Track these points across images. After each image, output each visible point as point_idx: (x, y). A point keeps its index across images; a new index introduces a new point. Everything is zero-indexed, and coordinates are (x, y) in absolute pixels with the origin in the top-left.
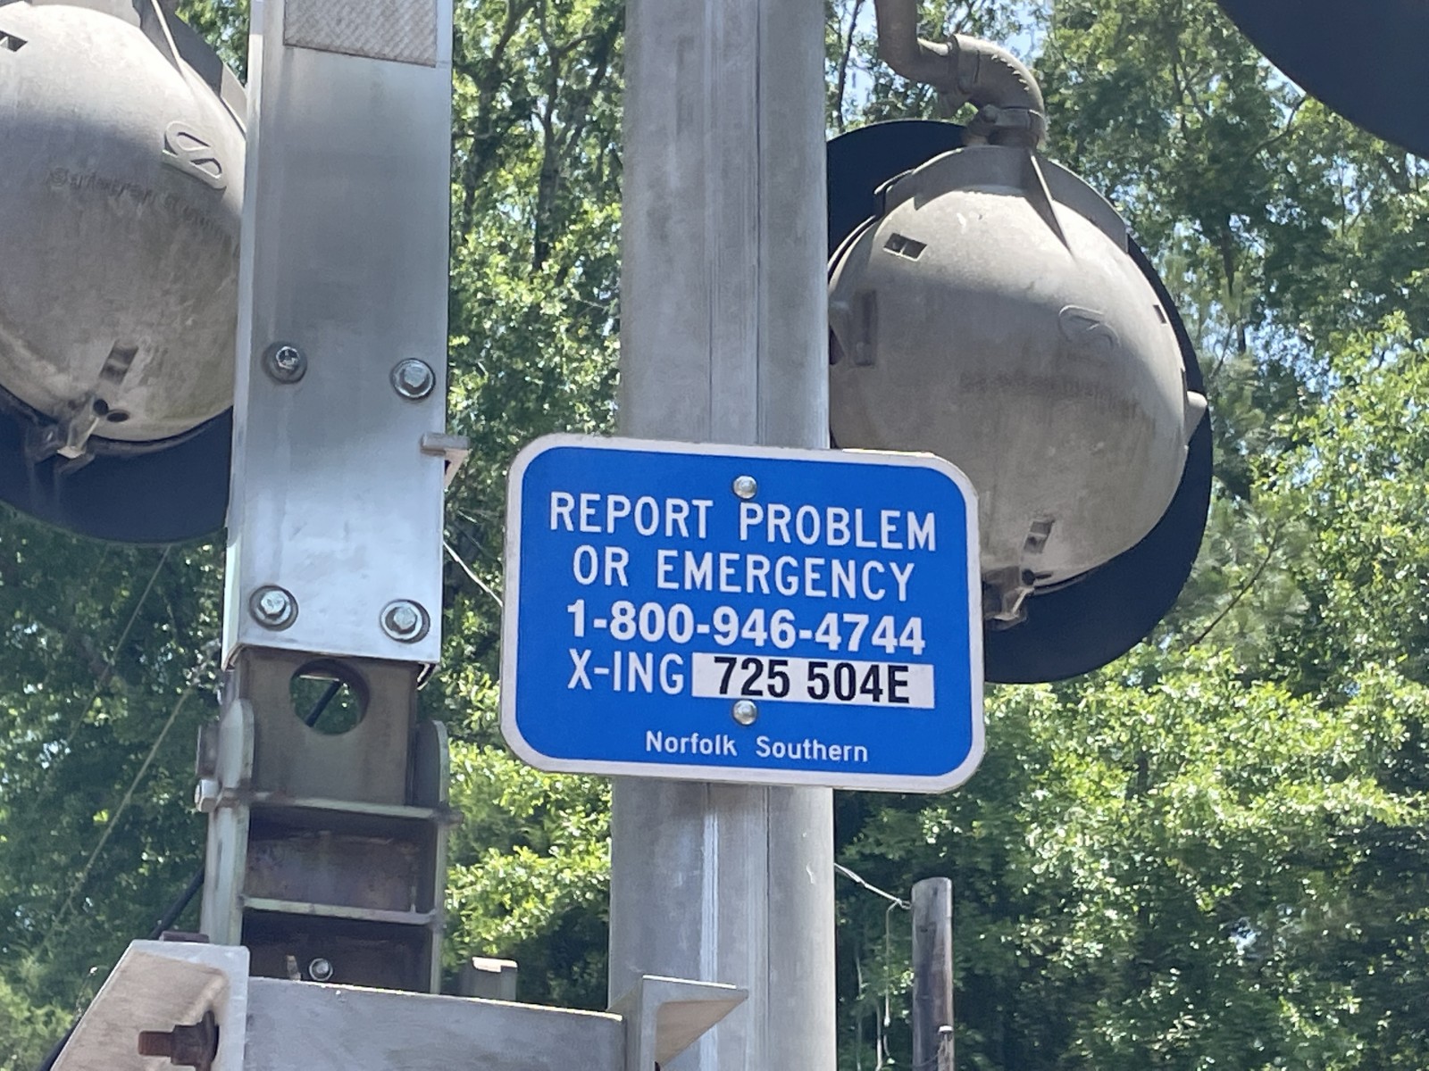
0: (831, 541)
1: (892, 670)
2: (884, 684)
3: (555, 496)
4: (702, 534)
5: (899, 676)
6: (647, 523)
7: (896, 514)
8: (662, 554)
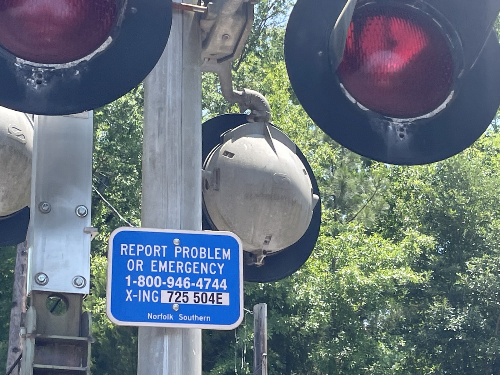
0: (201, 257)
1: (218, 295)
2: (215, 299)
3: (122, 245)
4: (164, 255)
5: (219, 296)
6: (148, 253)
7: (219, 249)
8: (153, 262)
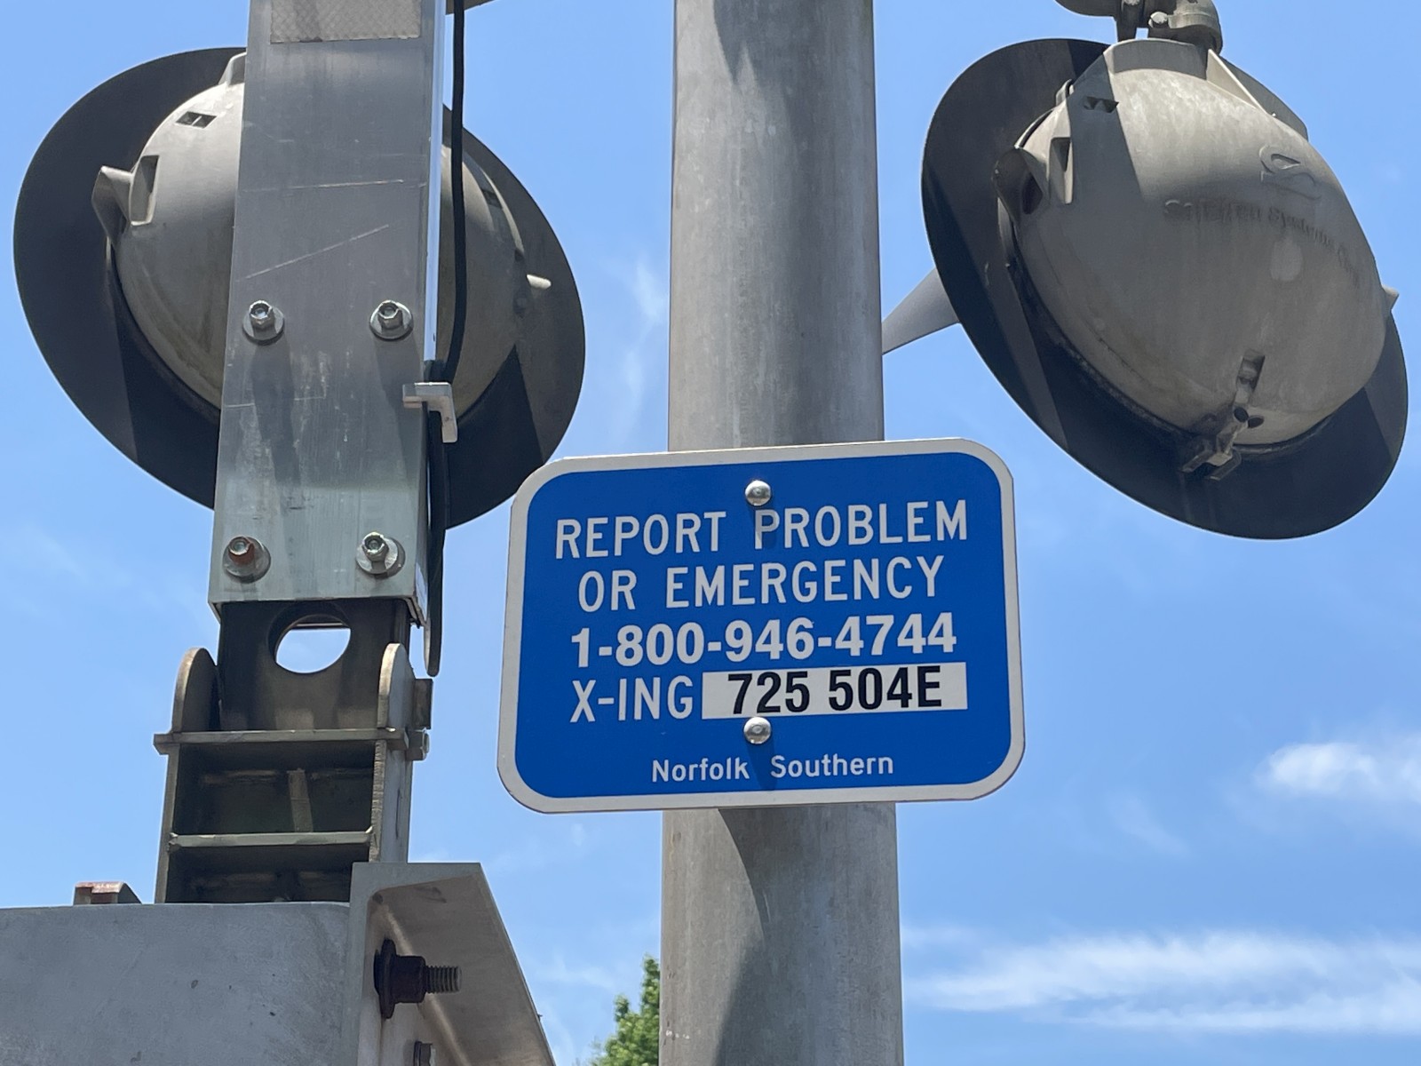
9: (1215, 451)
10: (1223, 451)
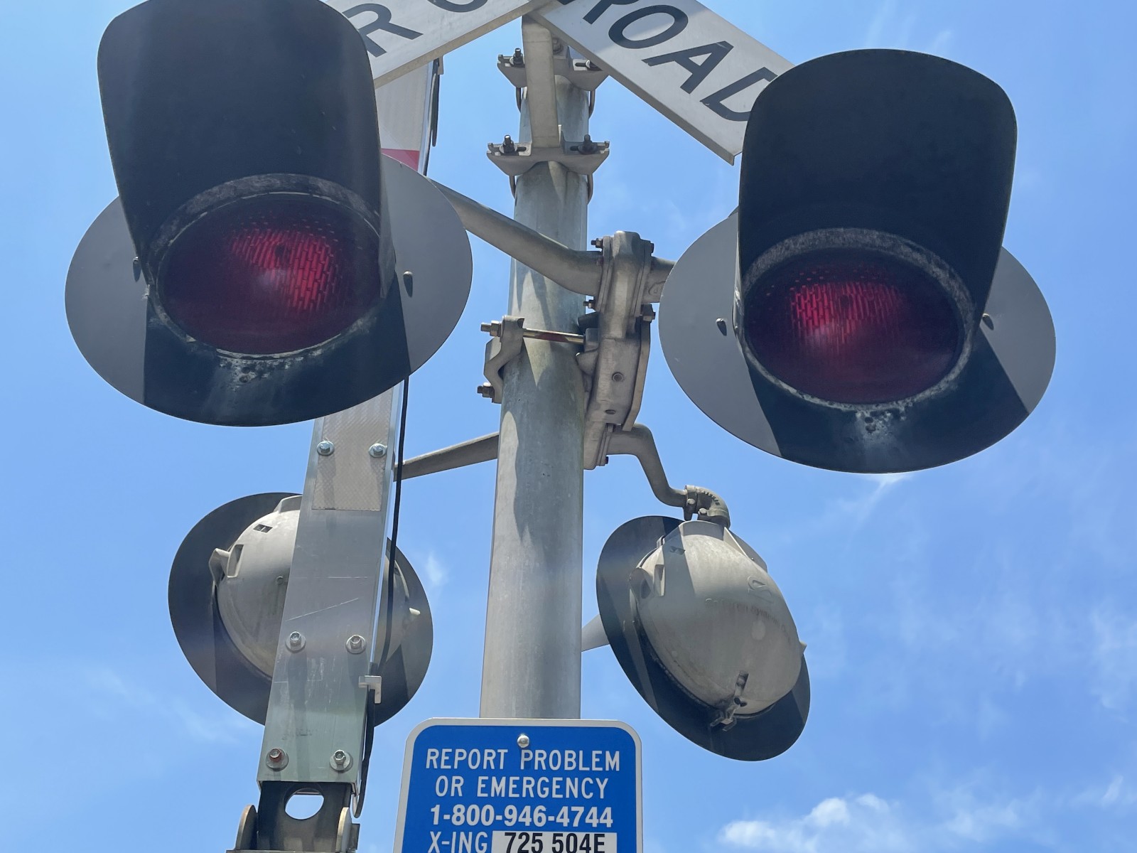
9: (725, 718)
10: (729, 718)
